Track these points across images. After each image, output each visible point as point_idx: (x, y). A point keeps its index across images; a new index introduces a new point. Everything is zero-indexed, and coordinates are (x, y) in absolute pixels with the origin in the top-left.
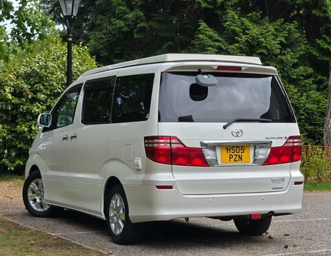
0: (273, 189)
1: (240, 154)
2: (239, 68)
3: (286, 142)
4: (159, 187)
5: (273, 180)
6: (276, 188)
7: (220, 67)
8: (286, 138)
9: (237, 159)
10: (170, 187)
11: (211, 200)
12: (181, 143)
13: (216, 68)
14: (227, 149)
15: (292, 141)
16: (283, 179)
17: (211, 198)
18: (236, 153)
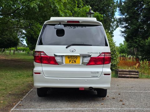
0: (92, 76)
1: (75, 60)
2: (78, 22)
3: (100, 55)
4: (36, 73)
5: (92, 73)
6: (94, 76)
7: (68, 21)
8: (100, 53)
9: (73, 62)
10: (40, 73)
11: (58, 80)
12: (45, 54)
13: (66, 22)
14: (68, 57)
15: (104, 54)
16: (98, 72)
17: (59, 79)
18: (73, 59)
